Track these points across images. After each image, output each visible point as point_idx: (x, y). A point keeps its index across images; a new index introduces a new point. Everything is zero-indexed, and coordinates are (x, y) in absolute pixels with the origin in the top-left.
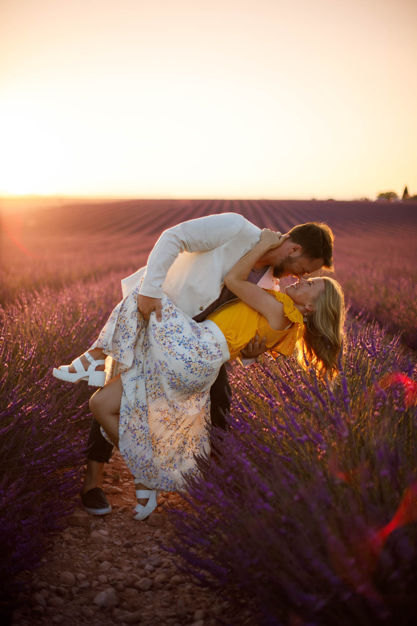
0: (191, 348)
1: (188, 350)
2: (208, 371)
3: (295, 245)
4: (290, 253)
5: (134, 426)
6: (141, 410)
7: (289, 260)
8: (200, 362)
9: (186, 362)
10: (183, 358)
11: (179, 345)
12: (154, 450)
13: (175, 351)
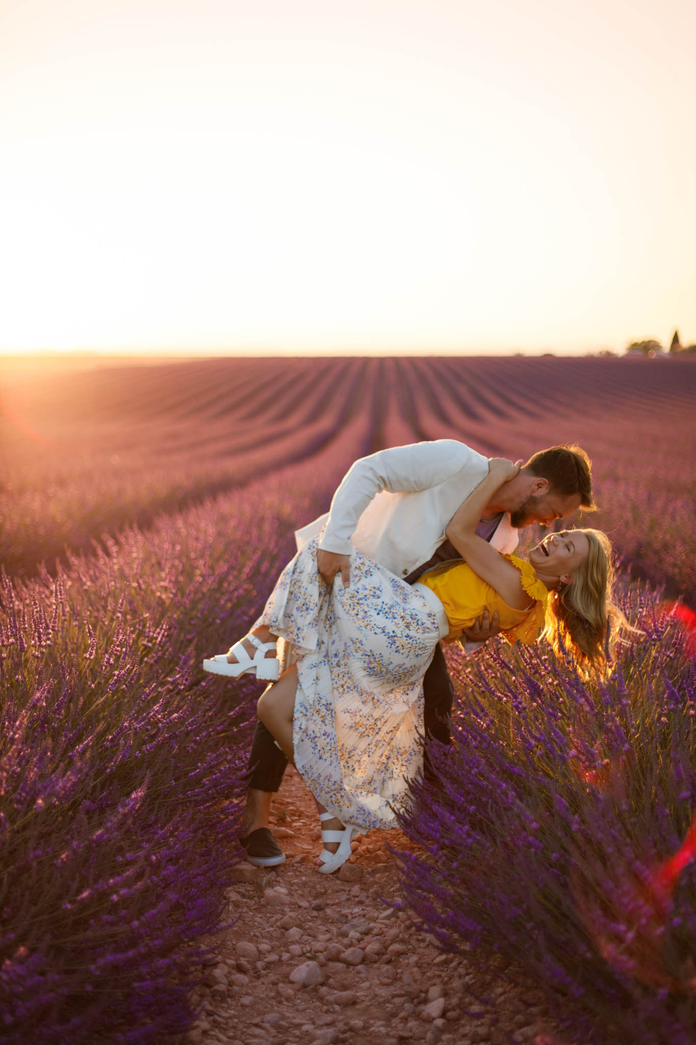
0: (395, 618)
1: (391, 620)
2: (420, 649)
3: (539, 479)
4: (533, 492)
5: (313, 732)
6: (323, 709)
7: (533, 500)
8: (407, 636)
9: (388, 638)
10: (384, 632)
11: (378, 614)
12: (346, 767)
13: (372, 623)
